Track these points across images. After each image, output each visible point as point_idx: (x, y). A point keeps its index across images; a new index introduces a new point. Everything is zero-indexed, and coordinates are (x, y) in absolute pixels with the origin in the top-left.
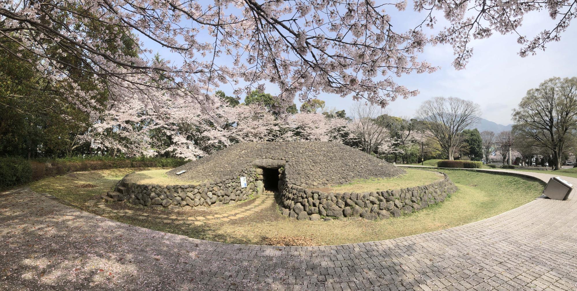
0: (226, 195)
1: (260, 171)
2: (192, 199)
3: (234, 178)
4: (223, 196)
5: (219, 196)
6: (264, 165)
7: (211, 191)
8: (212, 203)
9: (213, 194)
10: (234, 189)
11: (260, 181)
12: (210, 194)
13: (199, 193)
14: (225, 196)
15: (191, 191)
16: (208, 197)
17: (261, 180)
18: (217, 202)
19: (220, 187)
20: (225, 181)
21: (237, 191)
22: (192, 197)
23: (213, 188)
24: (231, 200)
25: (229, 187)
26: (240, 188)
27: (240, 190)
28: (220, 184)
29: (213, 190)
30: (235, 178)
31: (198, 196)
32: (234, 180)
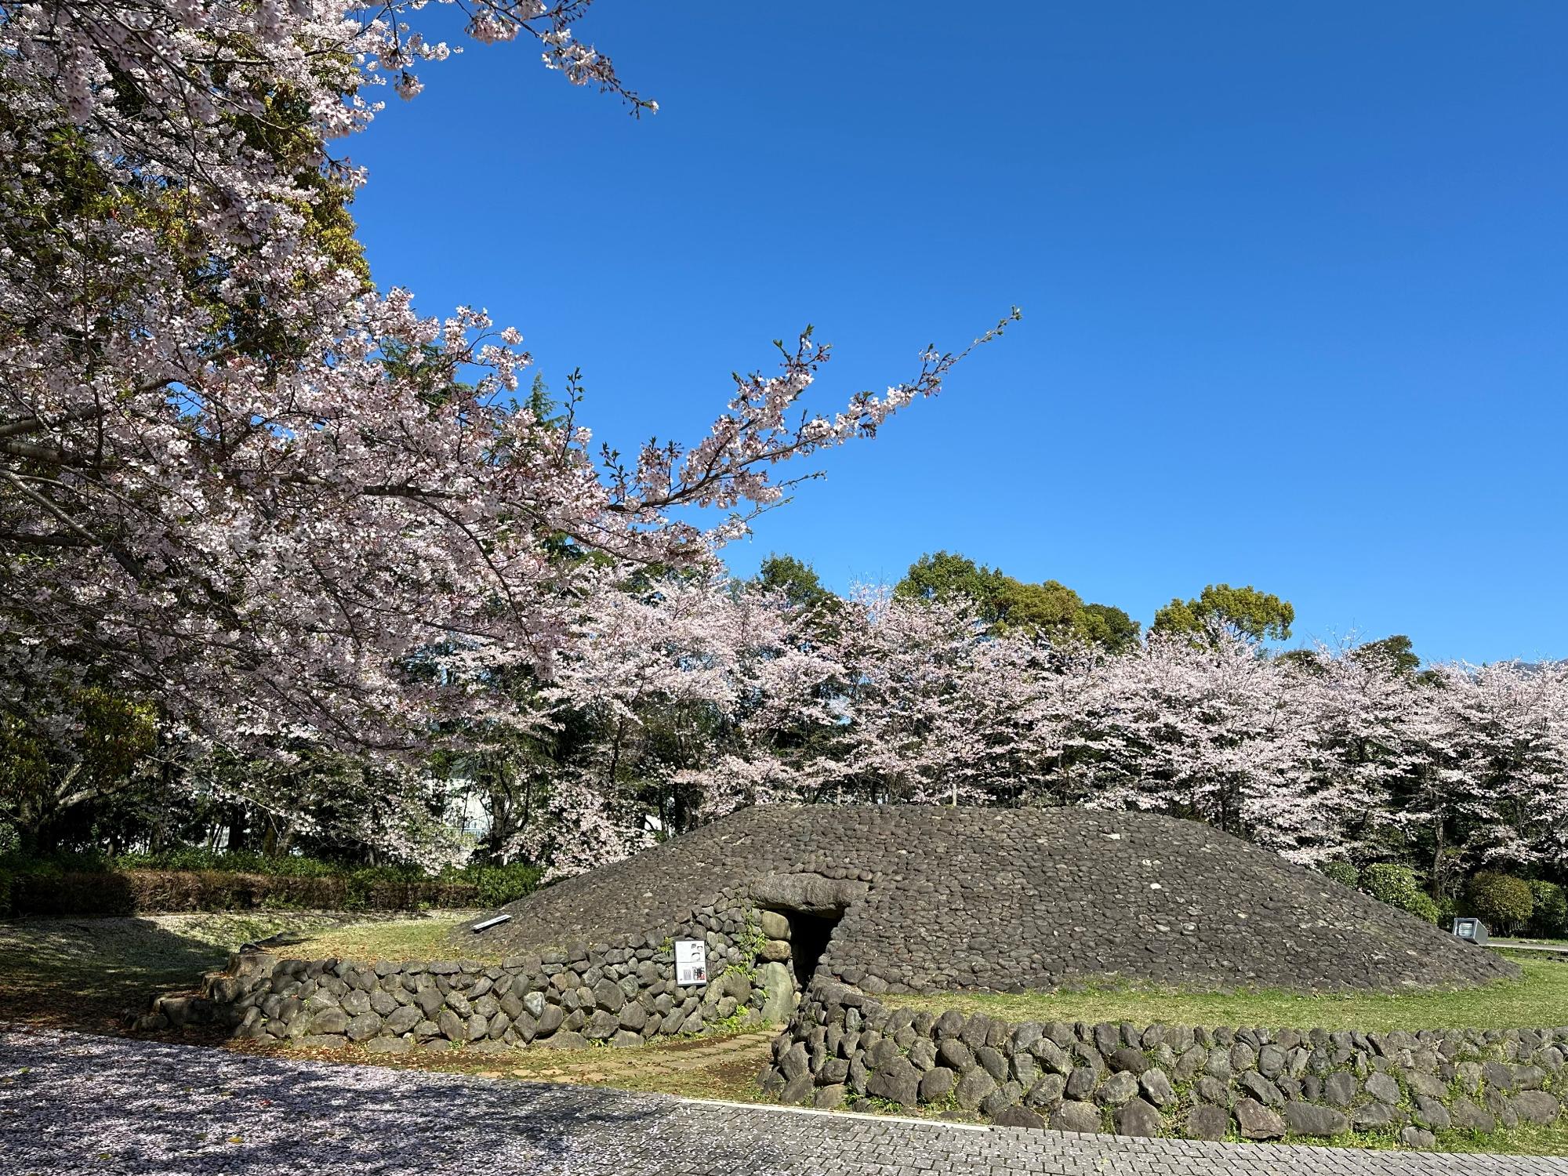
0: (601, 1006)
1: (777, 922)
2: (460, 1015)
3: (646, 945)
4: (589, 1011)
5: (569, 1010)
6: (793, 897)
7: (543, 989)
8: (543, 1035)
9: (551, 1000)
10: (644, 986)
11: (779, 966)
12: (536, 1000)
13: (495, 993)
14: (598, 1012)
15: (466, 987)
16: (525, 1008)
17: (784, 962)
18: (560, 1032)
19: (580, 974)
20: (603, 954)
21: (655, 996)
22: (464, 1006)
23: (553, 979)
24: (623, 1027)
25: (621, 976)
26: (671, 984)
27: (672, 993)
28: (581, 965)
29: (552, 985)
30: (652, 942)
31: (487, 1005)
32: (646, 952)
